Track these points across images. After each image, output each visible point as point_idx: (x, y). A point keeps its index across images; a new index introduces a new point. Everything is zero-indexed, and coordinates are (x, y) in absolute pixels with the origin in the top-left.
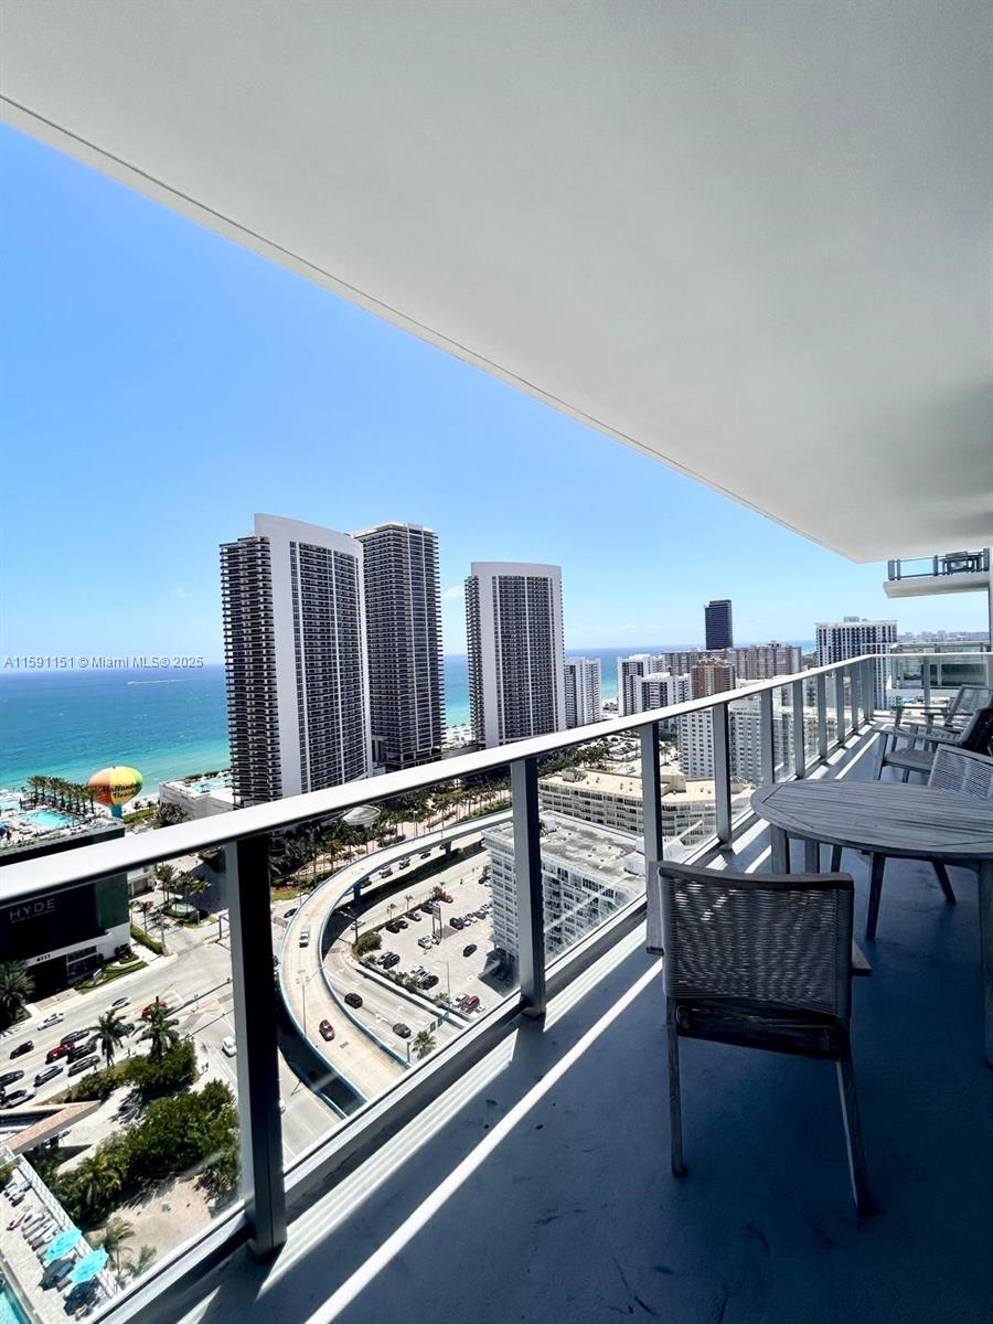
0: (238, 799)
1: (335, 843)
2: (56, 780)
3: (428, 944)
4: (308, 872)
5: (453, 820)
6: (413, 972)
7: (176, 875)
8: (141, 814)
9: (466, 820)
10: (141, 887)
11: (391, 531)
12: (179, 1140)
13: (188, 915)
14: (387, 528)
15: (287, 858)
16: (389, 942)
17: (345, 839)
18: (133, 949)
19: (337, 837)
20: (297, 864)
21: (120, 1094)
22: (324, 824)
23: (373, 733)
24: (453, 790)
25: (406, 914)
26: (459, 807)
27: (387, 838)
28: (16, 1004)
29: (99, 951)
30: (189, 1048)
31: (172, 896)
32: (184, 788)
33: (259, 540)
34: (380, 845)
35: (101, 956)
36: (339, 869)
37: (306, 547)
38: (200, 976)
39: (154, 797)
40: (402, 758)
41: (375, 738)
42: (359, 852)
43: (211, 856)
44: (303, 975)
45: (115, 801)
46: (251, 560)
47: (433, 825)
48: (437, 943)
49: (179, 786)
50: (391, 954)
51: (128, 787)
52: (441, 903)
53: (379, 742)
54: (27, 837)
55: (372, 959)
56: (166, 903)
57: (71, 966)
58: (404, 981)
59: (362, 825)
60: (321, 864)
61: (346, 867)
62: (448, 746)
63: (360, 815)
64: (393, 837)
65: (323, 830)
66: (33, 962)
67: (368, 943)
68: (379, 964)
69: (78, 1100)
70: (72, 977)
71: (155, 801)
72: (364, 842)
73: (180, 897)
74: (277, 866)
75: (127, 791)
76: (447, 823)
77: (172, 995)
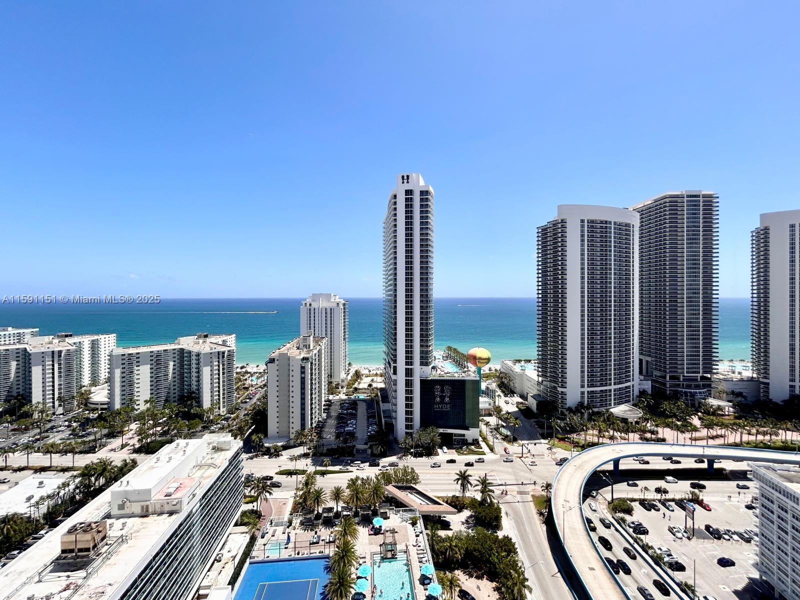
0: (540, 379)
1: (603, 425)
2: (455, 349)
3: (679, 535)
4: (581, 438)
5: (720, 441)
6: (660, 549)
7: (504, 412)
8: (492, 375)
9: (736, 446)
10: (487, 412)
11: (667, 200)
12: (487, 556)
13: (507, 436)
14: (665, 198)
15: (567, 424)
16: (639, 515)
17: (610, 425)
18: (480, 443)
19: (604, 421)
20: (573, 430)
21: (466, 513)
22: (596, 410)
23: (641, 354)
24: (723, 415)
25: (660, 501)
26: (728, 433)
27: (648, 435)
28: (434, 448)
29: (466, 437)
30: (498, 510)
31: (500, 422)
32: (512, 365)
33: (560, 221)
34: (641, 439)
35: (467, 440)
36: (603, 443)
37: (592, 222)
38: (509, 473)
39: (498, 367)
40: (668, 378)
41: (642, 357)
42: (622, 438)
43: (522, 408)
44: (568, 505)
45: (479, 365)
46: (555, 234)
47: (696, 439)
48: (689, 538)
49: (510, 363)
50: (641, 524)
51: (484, 359)
52: (697, 506)
53: (647, 361)
54: (442, 373)
55: (624, 520)
56: (498, 425)
57: (455, 439)
58: (650, 552)
59: (627, 419)
60: (591, 435)
61: (608, 445)
62: (721, 377)
63: (625, 411)
64: (653, 436)
65: (594, 413)
66: (441, 430)
67: (621, 507)
68: (630, 527)
69: (450, 504)
70: (455, 444)
71: (498, 369)
72: (627, 431)
73: (505, 424)
74: (560, 426)
75: (484, 361)
76: (711, 442)
77: (494, 476)
